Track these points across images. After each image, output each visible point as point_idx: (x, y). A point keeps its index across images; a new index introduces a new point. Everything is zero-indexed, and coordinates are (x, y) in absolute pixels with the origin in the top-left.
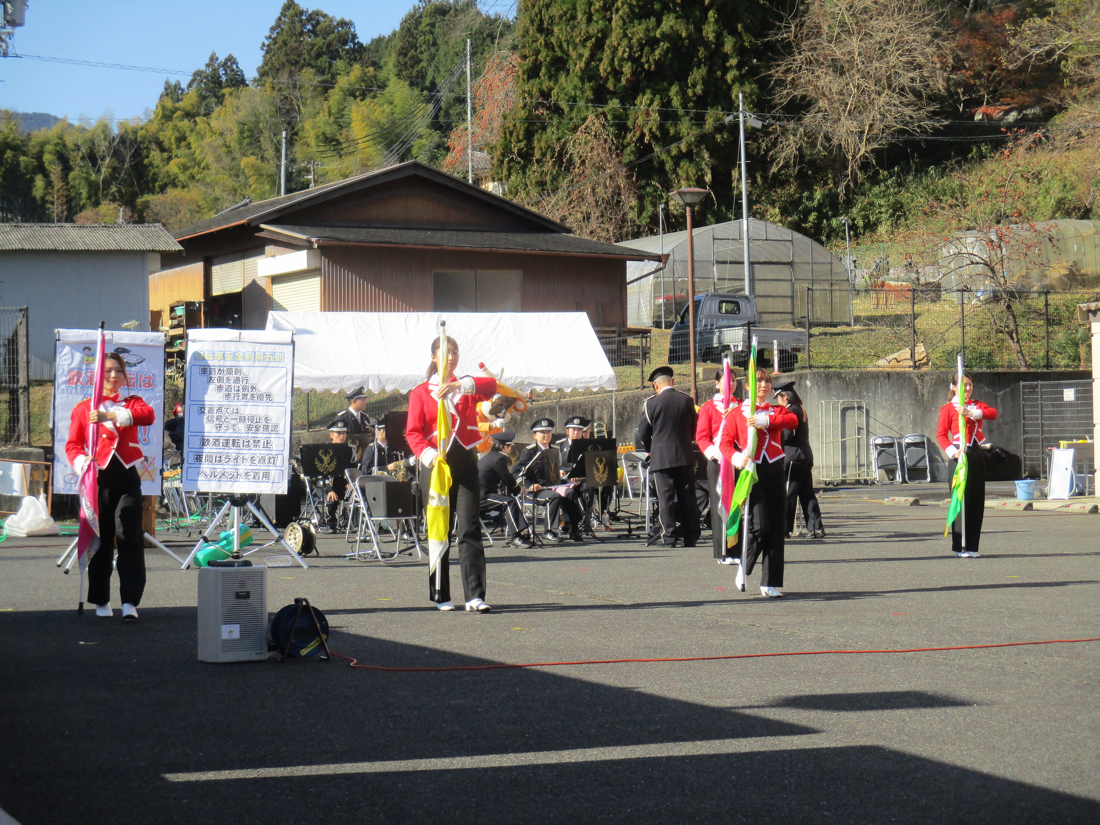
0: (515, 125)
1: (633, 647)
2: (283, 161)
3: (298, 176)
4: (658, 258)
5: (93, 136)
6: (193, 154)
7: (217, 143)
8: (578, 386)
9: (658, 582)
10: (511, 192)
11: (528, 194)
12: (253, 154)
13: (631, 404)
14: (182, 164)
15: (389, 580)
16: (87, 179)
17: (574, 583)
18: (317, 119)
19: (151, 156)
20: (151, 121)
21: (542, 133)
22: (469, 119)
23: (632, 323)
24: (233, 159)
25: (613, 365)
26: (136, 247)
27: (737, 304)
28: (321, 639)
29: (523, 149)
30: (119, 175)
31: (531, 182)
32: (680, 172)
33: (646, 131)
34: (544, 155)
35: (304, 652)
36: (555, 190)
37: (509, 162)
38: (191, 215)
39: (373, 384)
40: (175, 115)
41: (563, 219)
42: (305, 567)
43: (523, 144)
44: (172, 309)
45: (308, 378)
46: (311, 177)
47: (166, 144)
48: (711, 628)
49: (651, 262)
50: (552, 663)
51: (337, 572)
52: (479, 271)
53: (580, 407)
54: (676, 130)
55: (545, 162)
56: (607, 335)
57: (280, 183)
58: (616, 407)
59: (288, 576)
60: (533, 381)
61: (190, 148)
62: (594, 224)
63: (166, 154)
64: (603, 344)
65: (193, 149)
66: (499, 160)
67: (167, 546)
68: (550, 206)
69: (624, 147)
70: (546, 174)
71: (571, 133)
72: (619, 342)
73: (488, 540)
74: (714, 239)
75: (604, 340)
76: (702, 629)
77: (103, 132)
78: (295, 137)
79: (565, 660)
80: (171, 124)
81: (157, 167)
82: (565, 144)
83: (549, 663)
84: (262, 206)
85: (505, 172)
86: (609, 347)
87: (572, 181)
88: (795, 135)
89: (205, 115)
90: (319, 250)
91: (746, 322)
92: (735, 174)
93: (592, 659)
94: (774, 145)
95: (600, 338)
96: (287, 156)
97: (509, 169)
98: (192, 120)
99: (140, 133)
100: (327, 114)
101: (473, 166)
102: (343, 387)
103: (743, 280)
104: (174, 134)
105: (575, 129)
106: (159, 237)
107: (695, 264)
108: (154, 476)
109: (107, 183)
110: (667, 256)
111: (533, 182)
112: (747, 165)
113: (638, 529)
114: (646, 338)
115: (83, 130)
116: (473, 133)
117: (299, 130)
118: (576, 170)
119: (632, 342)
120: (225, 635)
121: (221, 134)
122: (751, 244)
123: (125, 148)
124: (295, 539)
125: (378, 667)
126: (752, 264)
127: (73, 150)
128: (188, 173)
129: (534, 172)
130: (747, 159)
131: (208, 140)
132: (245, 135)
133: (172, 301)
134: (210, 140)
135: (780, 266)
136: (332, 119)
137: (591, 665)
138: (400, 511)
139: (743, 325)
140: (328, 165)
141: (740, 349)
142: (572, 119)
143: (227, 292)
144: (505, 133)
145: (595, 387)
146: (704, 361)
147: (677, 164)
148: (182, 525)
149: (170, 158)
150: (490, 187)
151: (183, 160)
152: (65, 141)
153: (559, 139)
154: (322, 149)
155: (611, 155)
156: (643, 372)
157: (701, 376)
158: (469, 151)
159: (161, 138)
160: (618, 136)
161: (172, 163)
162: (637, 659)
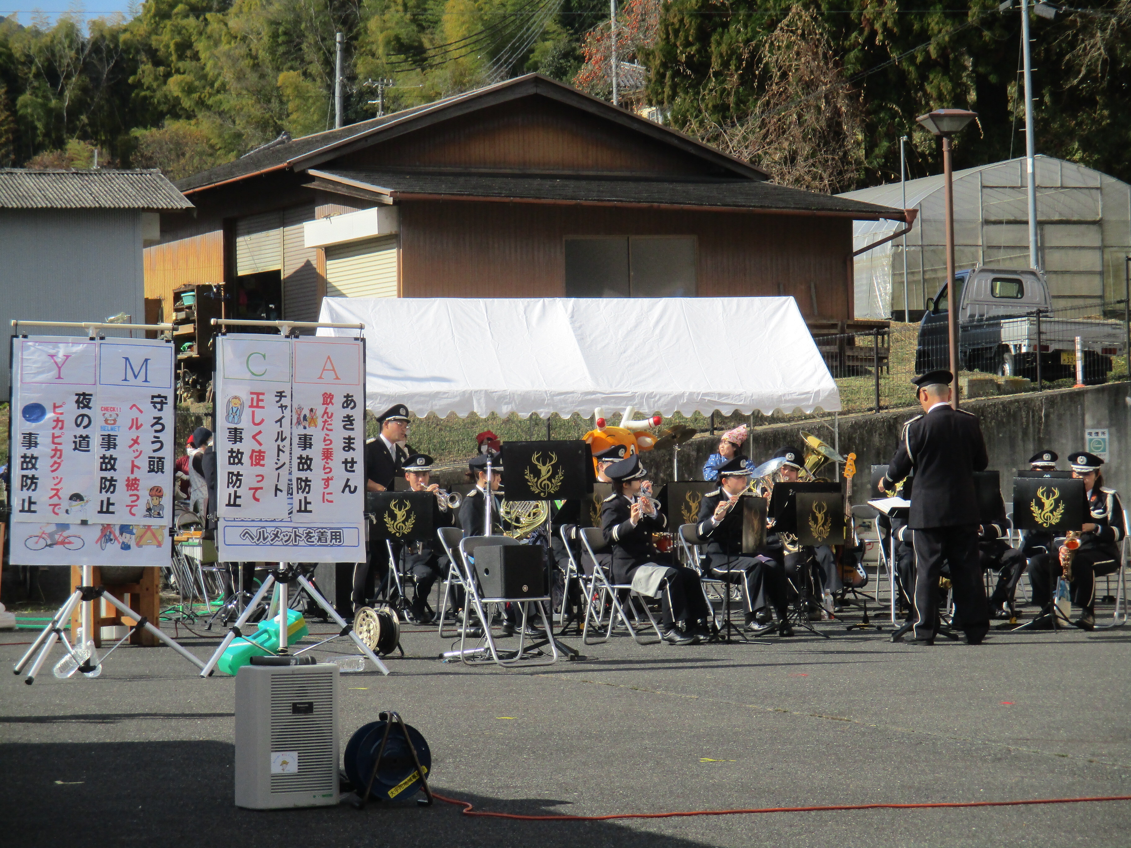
0: (681, 21)
1: (884, 787)
2: (338, 78)
3: (360, 101)
4: (898, 215)
5: (52, 42)
6: (203, 69)
7: (237, 51)
8: (782, 406)
9: (914, 693)
10: (676, 120)
11: (701, 123)
12: (292, 68)
13: (861, 434)
14: (187, 83)
15: (511, 691)
16: (44, 106)
17: (788, 695)
18: (387, 17)
19: (140, 71)
20: (139, 20)
21: (723, 33)
22: (613, 15)
23: (860, 314)
24: (262, 76)
25: (835, 374)
26: (125, 204)
27: (1019, 282)
28: (419, 773)
29: (694, 55)
30: (92, 99)
31: (707, 105)
32: (929, 89)
33: (878, 26)
34: (726, 64)
35: (393, 793)
36: (742, 118)
37: (673, 77)
38: (201, 159)
39: (479, 403)
40: (176, 10)
41: (756, 160)
42: (386, 672)
43: (694, 48)
44: (177, 297)
45: (382, 395)
46: (378, 101)
47: (161, 53)
48: (1000, 759)
49: (889, 221)
50: (764, 809)
51: (433, 680)
52: (633, 238)
53: (785, 438)
54: (922, 27)
55: (727, 75)
56: (825, 331)
57: (333, 109)
58: (839, 438)
59: (362, 686)
60: (716, 399)
61: (198, 59)
62: (801, 167)
63: (161, 69)
64: (819, 344)
65: (203, 61)
66: (658, 72)
67: (182, 644)
68: (735, 142)
69: (847, 51)
70: (729, 94)
71: (765, 32)
72: (842, 340)
73: (655, 634)
74: (983, 187)
75: (820, 340)
76: (985, 761)
77: (67, 36)
78: (355, 43)
79: (783, 806)
80: (168, 23)
81: (148, 88)
82: (757, 48)
83: (760, 809)
84: (308, 144)
85: (667, 90)
86: (828, 348)
87: (768, 103)
88: (1103, 30)
89: (219, 11)
90: (395, 207)
91: (1034, 310)
92: (1012, 90)
93: (826, 804)
94: (1073, 45)
95: (814, 336)
96: (342, 69)
97: (674, 87)
98: (201, 18)
99: (122, 37)
100: (400, 8)
101: (618, 85)
102: (436, 408)
103: (1027, 248)
104: (172, 38)
105: (772, 26)
106: (157, 189)
107: (956, 226)
108: (160, 539)
109: (74, 111)
110: (913, 213)
111: (710, 105)
112: (1033, 75)
113: (877, 617)
114: (883, 335)
115: (37, 33)
116: (619, 34)
117: (358, 34)
118: (774, 87)
119: (862, 341)
120: (276, 769)
121: (244, 39)
122: (1038, 194)
123: (101, 60)
124: (369, 631)
125: (505, 815)
126: (1040, 224)
127: (23, 64)
128: (196, 96)
129: (711, 90)
130: (1032, 65)
131: (224, 47)
132: (280, 40)
133: (177, 284)
134: (227, 47)
135: (1083, 227)
136: (408, 16)
137: (823, 813)
138: (525, 588)
139: (1029, 314)
140: (404, 83)
141: (1024, 350)
142: (767, 10)
143: (260, 271)
144: (668, 34)
145: (809, 407)
146: (971, 369)
147: (923, 78)
148: (199, 613)
149: (168, 75)
150: (645, 112)
151: (188, 78)
152: (10, 50)
153: (747, 42)
154: (393, 59)
155: (827, 64)
156: (878, 385)
157: (965, 391)
158: (613, 61)
159: (154, 44)
160: (835, 36)
161: (171, 80)
162: (892, 804)
